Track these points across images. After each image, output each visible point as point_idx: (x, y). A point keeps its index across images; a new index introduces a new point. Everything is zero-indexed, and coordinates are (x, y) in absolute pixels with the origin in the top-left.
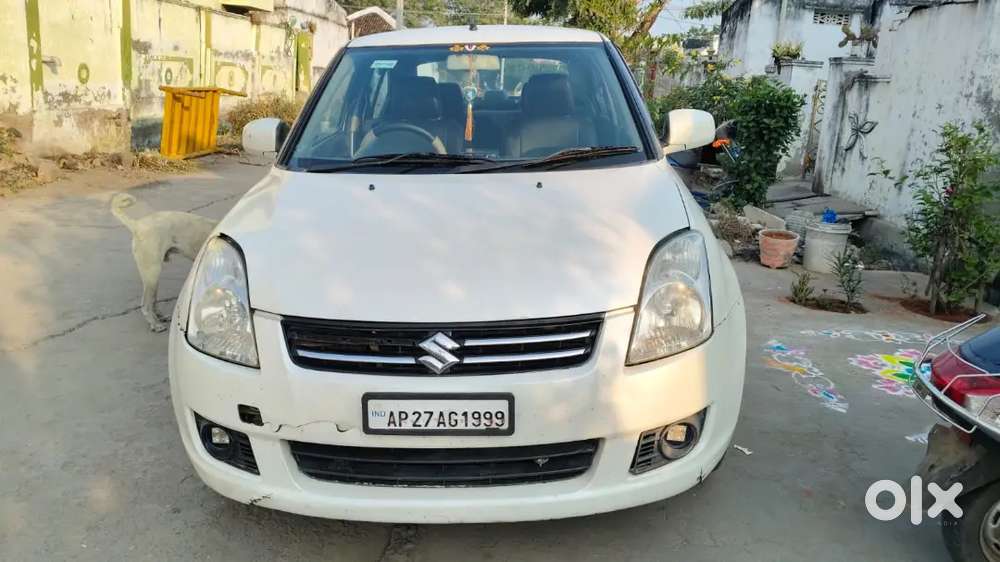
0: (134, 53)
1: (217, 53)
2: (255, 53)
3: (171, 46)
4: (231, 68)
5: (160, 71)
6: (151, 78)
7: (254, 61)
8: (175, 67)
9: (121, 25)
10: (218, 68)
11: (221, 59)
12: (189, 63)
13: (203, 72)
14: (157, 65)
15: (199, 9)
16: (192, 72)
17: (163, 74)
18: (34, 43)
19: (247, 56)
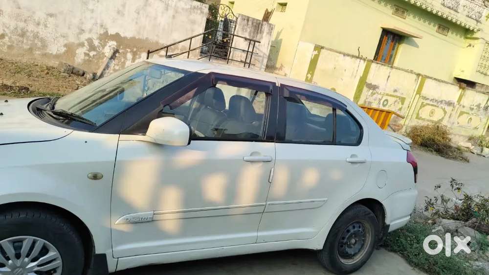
0: (365, 89)
1: (425, 98)
2: (456, 103)
3: (392, 89)
4: (434, 108)
5: (380, 100)
6: (373, 101)
7: (454, 107)
8: (391, 100)
9: (361, 76)
10: (423, 105)
11: (426, 102)
12: (403, 100)
13: (410, 106)
14: (380, 96)
15: (419, 75)
16: (402, 104)
17: (382, 102)
18: (309, 76)
19: (449, 104)
